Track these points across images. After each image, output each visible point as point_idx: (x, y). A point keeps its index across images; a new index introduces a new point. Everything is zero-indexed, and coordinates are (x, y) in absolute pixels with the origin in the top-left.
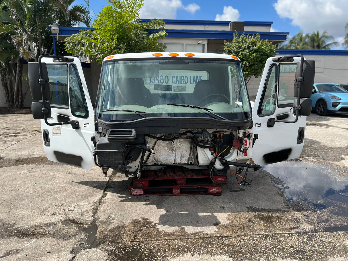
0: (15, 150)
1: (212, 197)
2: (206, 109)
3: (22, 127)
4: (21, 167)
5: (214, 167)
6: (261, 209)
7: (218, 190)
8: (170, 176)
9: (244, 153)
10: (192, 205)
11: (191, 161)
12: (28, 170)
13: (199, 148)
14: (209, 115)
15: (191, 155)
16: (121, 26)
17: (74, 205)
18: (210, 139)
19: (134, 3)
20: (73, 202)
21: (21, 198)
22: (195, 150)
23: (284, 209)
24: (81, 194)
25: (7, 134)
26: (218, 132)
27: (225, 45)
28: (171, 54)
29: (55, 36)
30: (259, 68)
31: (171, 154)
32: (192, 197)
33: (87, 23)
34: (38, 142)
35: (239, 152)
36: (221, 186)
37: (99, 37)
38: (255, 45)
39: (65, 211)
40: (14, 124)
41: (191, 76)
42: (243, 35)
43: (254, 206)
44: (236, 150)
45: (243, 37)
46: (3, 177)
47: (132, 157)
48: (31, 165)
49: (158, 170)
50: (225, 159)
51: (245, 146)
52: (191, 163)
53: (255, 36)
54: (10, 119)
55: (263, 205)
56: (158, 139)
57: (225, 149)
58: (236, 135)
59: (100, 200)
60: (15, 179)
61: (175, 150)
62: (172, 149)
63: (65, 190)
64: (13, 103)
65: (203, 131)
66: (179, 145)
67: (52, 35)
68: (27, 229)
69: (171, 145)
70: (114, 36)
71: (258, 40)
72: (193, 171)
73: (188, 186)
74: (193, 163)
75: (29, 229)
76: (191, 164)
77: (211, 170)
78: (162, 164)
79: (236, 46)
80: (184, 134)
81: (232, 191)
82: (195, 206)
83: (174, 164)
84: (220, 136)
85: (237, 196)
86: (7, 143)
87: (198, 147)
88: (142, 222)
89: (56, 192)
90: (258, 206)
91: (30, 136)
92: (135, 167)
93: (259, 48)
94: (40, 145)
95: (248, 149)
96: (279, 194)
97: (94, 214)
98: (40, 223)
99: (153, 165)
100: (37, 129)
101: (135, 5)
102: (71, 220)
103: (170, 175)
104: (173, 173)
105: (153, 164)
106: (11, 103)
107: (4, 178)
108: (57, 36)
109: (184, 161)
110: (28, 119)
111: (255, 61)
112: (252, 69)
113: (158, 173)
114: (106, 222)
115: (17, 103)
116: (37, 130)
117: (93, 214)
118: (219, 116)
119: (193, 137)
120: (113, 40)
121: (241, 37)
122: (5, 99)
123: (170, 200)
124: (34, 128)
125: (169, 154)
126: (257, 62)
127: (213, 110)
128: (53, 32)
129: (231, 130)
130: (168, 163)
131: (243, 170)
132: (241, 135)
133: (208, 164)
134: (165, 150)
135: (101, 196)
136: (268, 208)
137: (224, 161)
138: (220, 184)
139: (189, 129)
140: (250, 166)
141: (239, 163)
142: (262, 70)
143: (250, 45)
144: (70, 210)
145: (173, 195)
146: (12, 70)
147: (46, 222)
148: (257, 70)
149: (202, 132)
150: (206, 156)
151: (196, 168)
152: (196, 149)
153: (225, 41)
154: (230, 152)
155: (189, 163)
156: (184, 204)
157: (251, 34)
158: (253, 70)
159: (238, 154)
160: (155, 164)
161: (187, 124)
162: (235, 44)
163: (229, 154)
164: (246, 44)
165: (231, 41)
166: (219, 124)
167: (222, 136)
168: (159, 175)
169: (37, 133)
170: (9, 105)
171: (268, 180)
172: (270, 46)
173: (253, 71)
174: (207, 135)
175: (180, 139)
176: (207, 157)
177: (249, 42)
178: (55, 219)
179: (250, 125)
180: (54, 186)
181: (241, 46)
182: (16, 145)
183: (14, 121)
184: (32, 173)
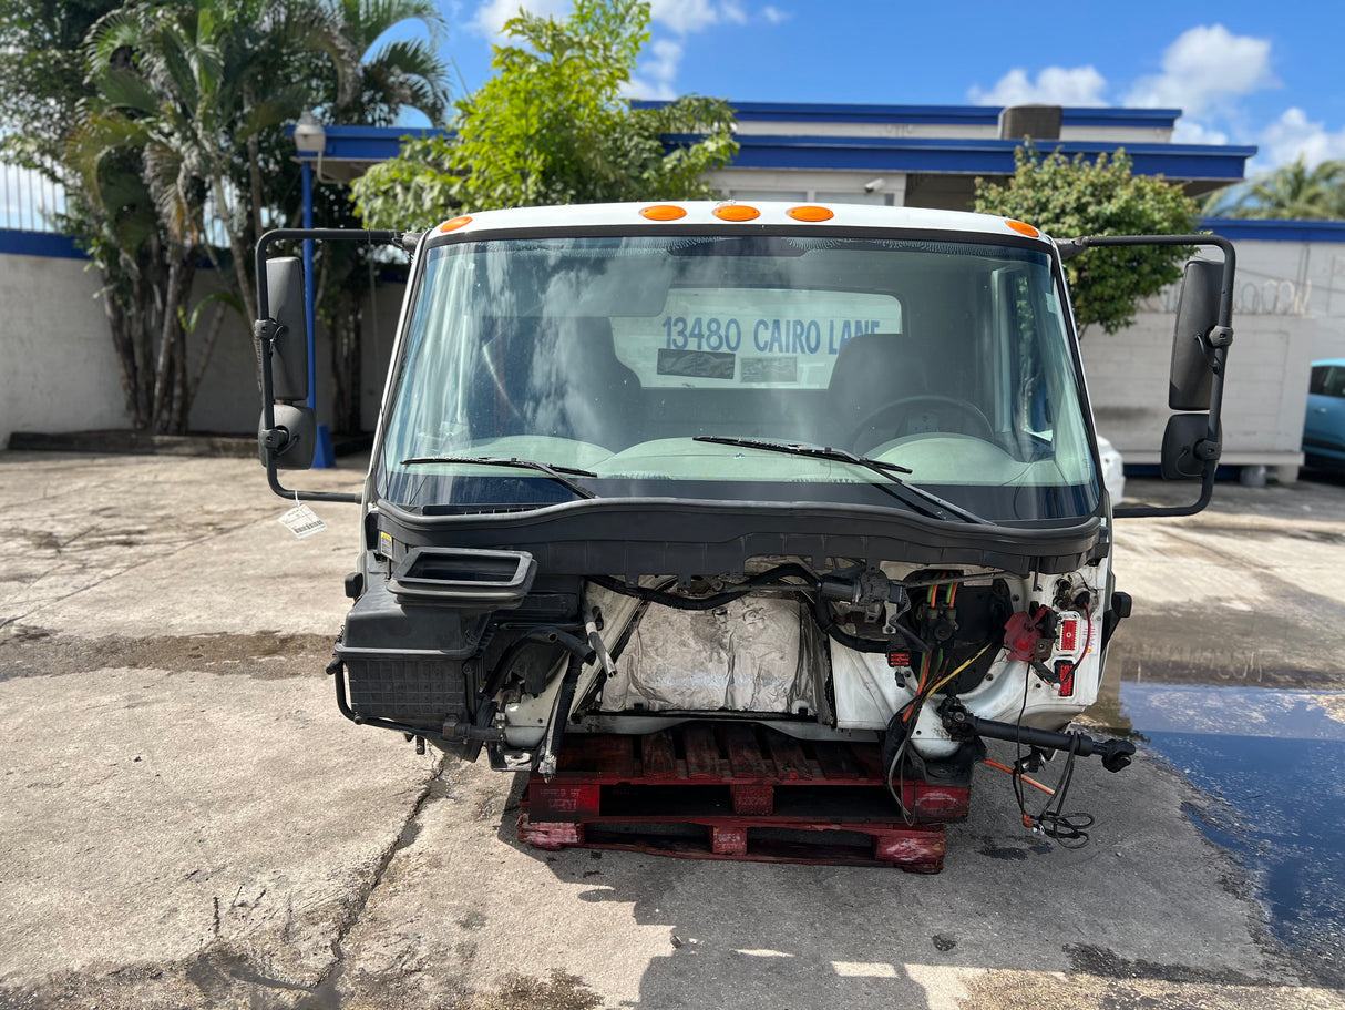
0: (104, 603)
1: (897, 876)
2: (877, 466)
3: (163, 507)
4: (106, 677)
5: (911, 744)
6: (1139, 962)
7: (925, 845)
8: (699, 767)
9: (1058, 685)
10: (798, 918)
11: (804, 704)
12: (126, 694)
13: (836, 648)
14: (891, 493)
15: (805, 673)
16: (560, 122)
17: (264, 879)
18: (892, 610)
19: (613, 30)
20: (265, 862)
21: (56, 826)
22: (822, 658)
23: (1253, 975)
24: (307, 825)
25: (101, 533)
26: (932, 574)
27: (976, 198)
28: (724, 212)
29: (309, 163)
30: (1123, 290)
31: (710, 665)
32: (800, 872)
33: (434, 112)
34: (202, 572)
35: (1032, 675)
36: (941, 828)
37: (475, 163)
38: (1109, 198)
39: (217, 906)
40: (138, 494)
41: (832, 322)
42: (1057, 155)
43: (1102, 942)
44: (1019, 667)
45: (1059, 165)
46: (21, 720)
47: (522, 679)
48: (145, 672)
49: (648, 735)
50: (962, 709)
51: (1064, 648)
52: (803, 710)
53: (1110, 160)
54: (133, 473)
55: (1147, 944)
56: (647, 596)
57: (968, 663)
58: (1021, 596)
59: (386, 858)
60: (62, 734)
61: (730, 649)
62: (715, 642)
63: (250, 798)
64: (151, 414)
65: (863, 572)
66: (751, 625)
67: (298, 156)
68: (30, 993)
69: (713, 625)
70: (529, 162)
71: (1119, 178)
72: (810, 748)
73: (781, 821)
74: (811, 712)
75: (38, 988)
76: (802, 716)
77: (897, 758)
78: (670, 708)
79: (1026, 199)
80: (771, 578)
81: (994, 853)
82: (812, 924)
83: (722, 709)
84: (941, 594)
85: (1017, 881)
86: (89, 570)
87: (835, 645)
88: (551, 995)
89: (210, 804)
90: (1125, 946)
91: (184, 544)
92: (541, 721)
93: (1126, 209)
94: (207, 587)
95: (1078, 663)
96: (1224, 881)
97: (341, 934)
98: (95, 966)
99: (626, 713)
100: (216, 519)
101: (618, 40)
102: (233, 958)
103: (701, 767)
104: (716, 756)
105: (629, 705)
106: (143, 416)
107: (22, 724)
108: (316, 163)
109: (772, 700)
110: (197, 476)
111: (1104, 262)
112: (1091, 298)
113: (647, 749)
114: (384, 980)
115: (165, 415)
116: (214, 521)
117: (335, 935)
118: (942, 502)
119: (814, 595)
120: (524, 176)
121: (1048, 165)
122: (122, 400)
123: (699, 879)
124: (208, 513)
125: (702, 664)
126: (1113, 269)
127: (910, 472)
128: (301, 145)
129: (996, 570)
130: (697, 705)
131: (1048, 759)
132: (1046, 597)
133: (882, 726)
134: (683, 644)
135: (391, 838)
136: (1172, 962)
137: (960, 717)
138: (937, 820)
139: (791, 560)
140: (1085, 745)
141: (1035, 730)
142: (1133, 300)
143: (1084, 195)
144: (241, 905)
145: (712, 856)
146: (152, 289)
147: (122, 962)
148: (1112, 299)
149: (857, 577)
150: (872, 686)
151: (825, 734)
152: (825, 652)
153: (978, 181)
154: (991, 671)
155: (795, 711)
156: (760, 911)
157: (1090, 153)
158: (1095, 299)
159: (1031, 687)
160: (636, 705)
161: (782, 536)
162: (1021, 192)
163: (986, 684)
164: (1068, 194)
165: (1004, 182)
166: (936, 541)
167: (950, 598)
168: (649, 761)
169: (212, 534)
170: (135, 423)
171: (1165, 805)
172: (1173, 199)
173: (1097, 306)
174: (876, 593)
175: (754, 601)
176: (878, 694)
177: (1080, 185)
178: (163, 948)
179: (1093, 551)
180: (208, 776)
181: (1048, 200)
182: (118, 582)
183: (144, 484)
184: (138, 710)
